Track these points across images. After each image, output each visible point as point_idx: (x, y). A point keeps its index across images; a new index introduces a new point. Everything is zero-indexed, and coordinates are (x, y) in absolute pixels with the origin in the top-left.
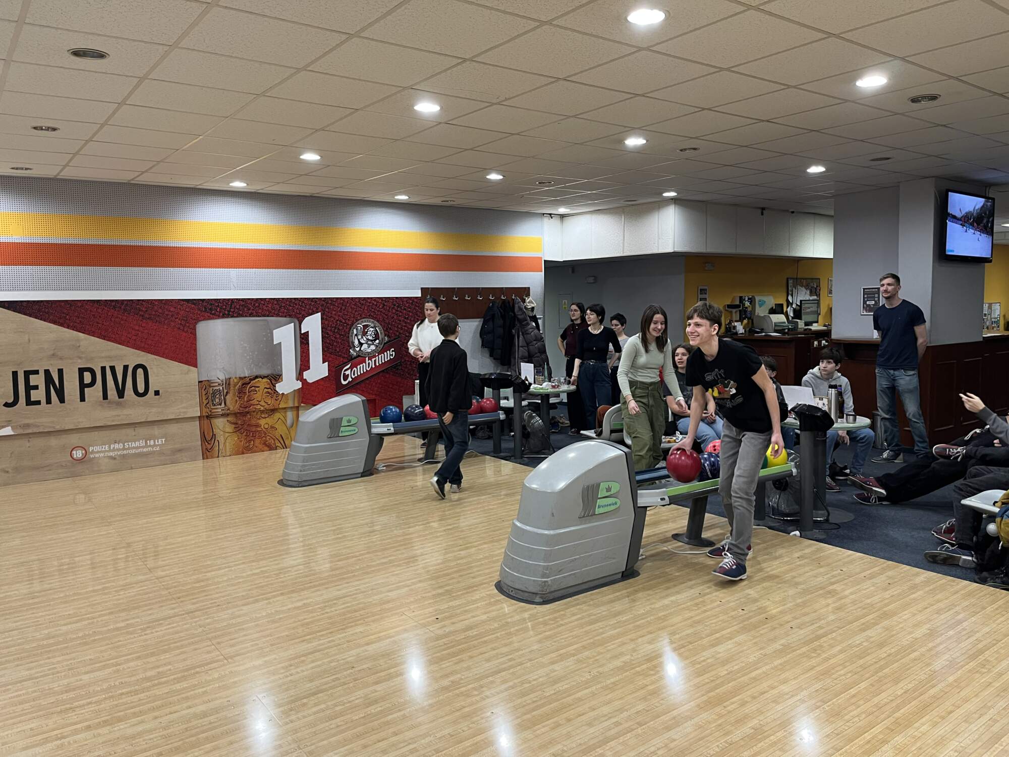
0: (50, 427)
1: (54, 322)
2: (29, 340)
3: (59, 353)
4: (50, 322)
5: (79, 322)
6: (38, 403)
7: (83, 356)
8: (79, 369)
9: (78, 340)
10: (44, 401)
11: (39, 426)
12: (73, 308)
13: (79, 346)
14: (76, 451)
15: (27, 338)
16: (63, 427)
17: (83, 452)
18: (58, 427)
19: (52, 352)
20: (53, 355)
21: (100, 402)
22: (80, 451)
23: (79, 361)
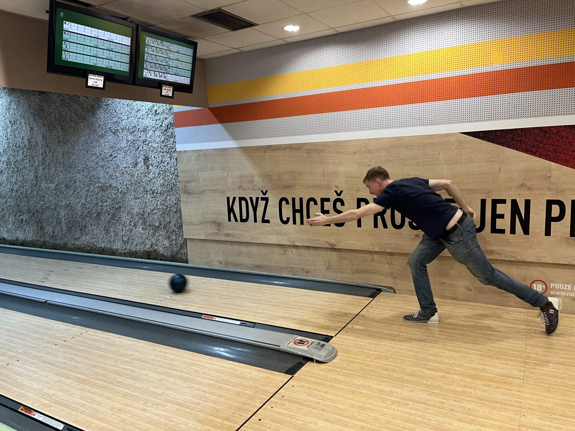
0: (512, 257)
1: (526, 151)
2: (500, 169)
3: (528, 183)
4: (522, 151)
5: (552, 150)
6: (502, 231)
7: (553, 187)
8: (547, 201)
9: (550, 170)
10: (508, 230)
11: (501, 254)
12: (547, 135)
13: (550, 177)
14: (537, 284)
15: (498, 168)
16: (525, 259)
17: (544, 287)
18: (519, 258)
19: (521, 182)
20: (522, 185)
21: (567, 238)
22: (541, 286)
23: (549, 192)
